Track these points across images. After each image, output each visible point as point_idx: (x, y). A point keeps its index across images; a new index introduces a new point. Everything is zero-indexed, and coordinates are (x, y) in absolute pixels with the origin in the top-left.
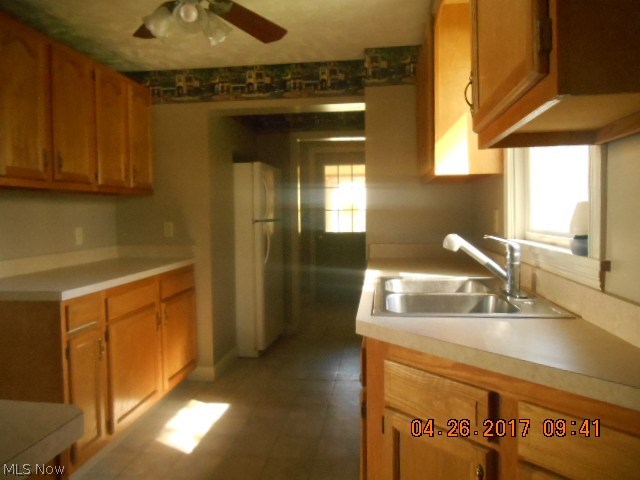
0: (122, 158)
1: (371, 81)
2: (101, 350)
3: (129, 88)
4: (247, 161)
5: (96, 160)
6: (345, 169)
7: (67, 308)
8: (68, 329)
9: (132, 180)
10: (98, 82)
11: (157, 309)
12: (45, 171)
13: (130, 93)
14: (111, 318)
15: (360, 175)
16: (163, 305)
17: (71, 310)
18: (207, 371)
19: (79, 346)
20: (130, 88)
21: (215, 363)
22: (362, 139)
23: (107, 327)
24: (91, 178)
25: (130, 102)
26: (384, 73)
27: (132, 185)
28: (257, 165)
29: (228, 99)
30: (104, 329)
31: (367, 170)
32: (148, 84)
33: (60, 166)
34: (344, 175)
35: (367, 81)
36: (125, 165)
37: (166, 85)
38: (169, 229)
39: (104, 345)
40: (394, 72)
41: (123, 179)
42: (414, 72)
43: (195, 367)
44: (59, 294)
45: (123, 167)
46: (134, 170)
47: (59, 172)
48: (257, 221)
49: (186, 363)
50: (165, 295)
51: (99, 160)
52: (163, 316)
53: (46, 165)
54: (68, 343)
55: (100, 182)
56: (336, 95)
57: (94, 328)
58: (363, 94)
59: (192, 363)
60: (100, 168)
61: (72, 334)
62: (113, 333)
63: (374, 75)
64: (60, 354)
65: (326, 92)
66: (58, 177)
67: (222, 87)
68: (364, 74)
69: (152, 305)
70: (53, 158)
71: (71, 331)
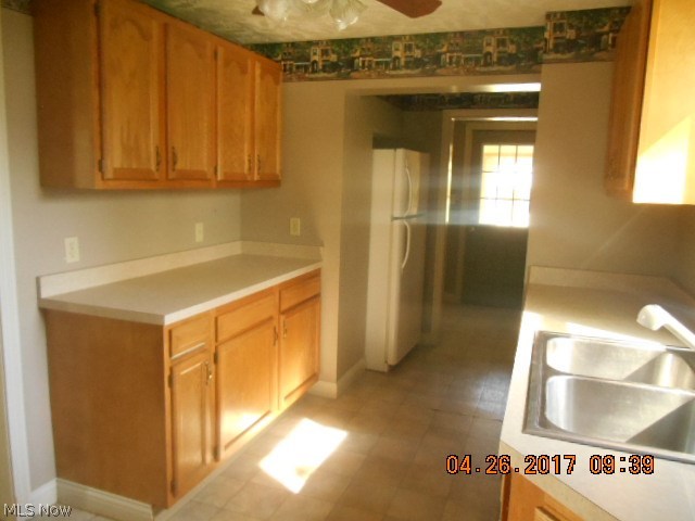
0: (246, 146)
1: (552, 56)
2: (209, 373)
3: (256, 66)
4: (389, 147)
5: (216, 152)
6: (508, 149)
7: (170, 332)
8: (171, 355)
9: (256, 172)
10: (220, 62)
11: (275, 323)
12: (157, 170)
13: (258, 72)
14: (220, 339)
15: (526, 155)
16: (283, 318)
17: (174, 334)
18: (329, 386)
19: (184, 371)
20: (258, 65)
21: (338, 379)
22: (535, 119)
23: (216, 348)
24: (210, 175)
25: (258, 80)
26: (570, 46)
27: (256, 178)
28: (400, 152)
29: (369, 77)
30: (213, 350)
31: (535, 150)
32: (279, 58)
33: (175, 163)
34: (507, 155)
35: (546, 57)
36: (249, 156)
37: (299, 59)
38: (296, 226)
39: (212, 367)
40: (585, 45)
41: (246, 171)
42: (613, 45)
43: (317, 380)
44: (162, 317)
45: (246, 158)
46: (259, 161)
47: (174, 170)
48: (397, 218)
49: (306, 378)
50: (285, 306)
51: (219, 152)
52: (282, 329)
53: (158, 164)
54: (171, 370)
55: (219, 178)
56: (503, 73)
57: (203, 350)
58: (540, 72)
59: (313, 377)
60: (219, 162)
61: (176, 359)
62: (223, 355)
63: (556, 49)
64: (163, 382)
65: (491, 69)
66: (172, 175)
67: (363, 62)
68: (542, 44)
69: (271, 318)
70: (167, 155)
71: (175, 356)
